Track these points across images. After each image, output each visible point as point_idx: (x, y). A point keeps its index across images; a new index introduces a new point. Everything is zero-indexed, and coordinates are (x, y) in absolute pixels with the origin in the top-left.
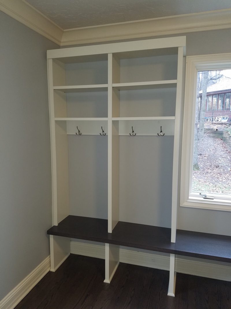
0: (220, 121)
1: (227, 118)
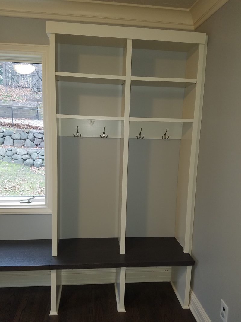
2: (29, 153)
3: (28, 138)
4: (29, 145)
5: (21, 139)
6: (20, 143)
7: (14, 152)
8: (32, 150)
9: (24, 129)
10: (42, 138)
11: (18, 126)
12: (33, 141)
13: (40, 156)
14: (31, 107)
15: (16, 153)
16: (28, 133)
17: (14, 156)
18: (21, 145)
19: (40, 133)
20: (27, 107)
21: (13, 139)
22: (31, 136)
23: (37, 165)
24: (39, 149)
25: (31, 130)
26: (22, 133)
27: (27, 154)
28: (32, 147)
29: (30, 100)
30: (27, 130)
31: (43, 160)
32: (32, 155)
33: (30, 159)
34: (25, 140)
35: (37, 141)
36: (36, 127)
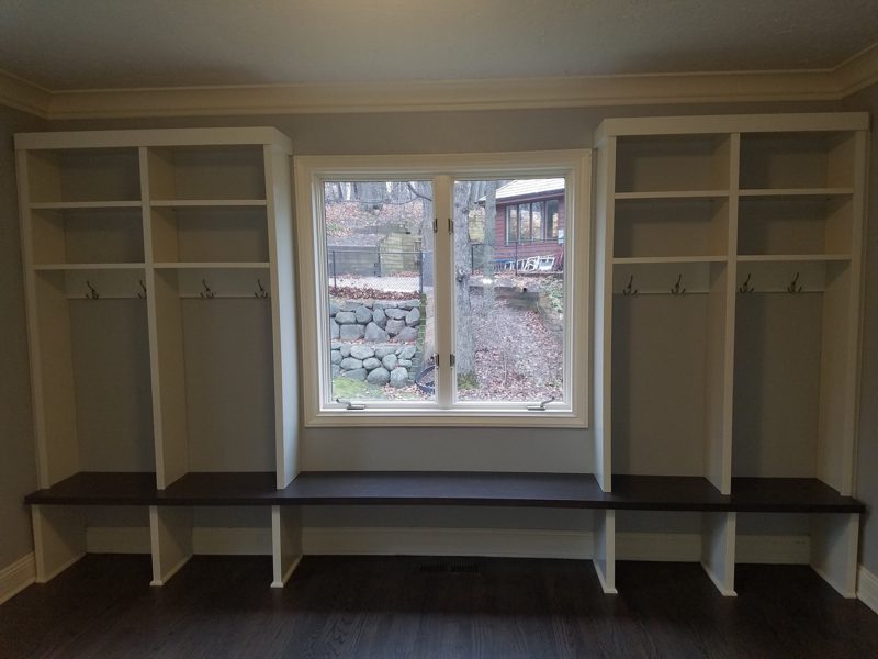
0: (535, 267)
1: (550, 261)
2: (379, 354)
3: (372, 320)
4: (376, 337)
5: (357, 322)
6: (356, 332)
7: (344, 352)
8: (383, 348)
9: (362, 300)
10: (404, 318)
11: (347, 292)
12: (383, 325)
13: (402, 362)
14: (365, 248)
15: (350, 356)
16: (371, 308)
17: (345, 362)
18: (358, 336)
19: (398, 307)
20: (355, 248)
21: (340, 324)
22: (379, 315)
23: (396, 381)
24: (399, 344)
25: (378, 302)
26: (358, 310)
27: (374, 356)
28: (381, 340)
29: (356, 231)
30: (369, 302)
31: (408, 369)
32: (384, 360)
33: (381, 369)
34: (365, 324)
35: (392, 326)
36: (389, 293)
